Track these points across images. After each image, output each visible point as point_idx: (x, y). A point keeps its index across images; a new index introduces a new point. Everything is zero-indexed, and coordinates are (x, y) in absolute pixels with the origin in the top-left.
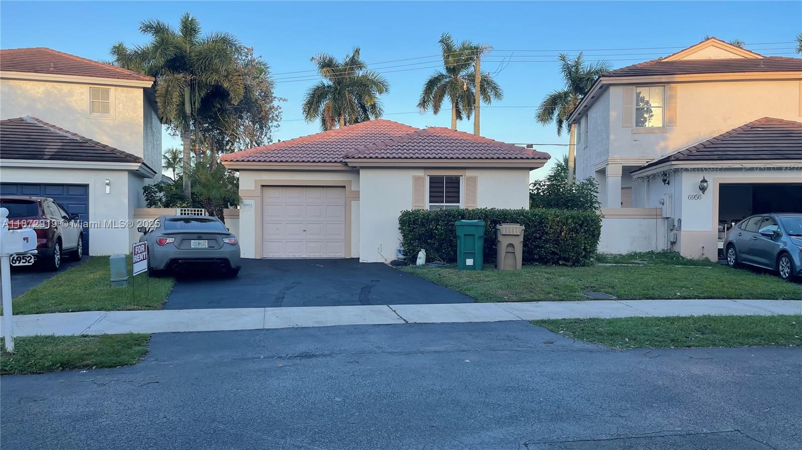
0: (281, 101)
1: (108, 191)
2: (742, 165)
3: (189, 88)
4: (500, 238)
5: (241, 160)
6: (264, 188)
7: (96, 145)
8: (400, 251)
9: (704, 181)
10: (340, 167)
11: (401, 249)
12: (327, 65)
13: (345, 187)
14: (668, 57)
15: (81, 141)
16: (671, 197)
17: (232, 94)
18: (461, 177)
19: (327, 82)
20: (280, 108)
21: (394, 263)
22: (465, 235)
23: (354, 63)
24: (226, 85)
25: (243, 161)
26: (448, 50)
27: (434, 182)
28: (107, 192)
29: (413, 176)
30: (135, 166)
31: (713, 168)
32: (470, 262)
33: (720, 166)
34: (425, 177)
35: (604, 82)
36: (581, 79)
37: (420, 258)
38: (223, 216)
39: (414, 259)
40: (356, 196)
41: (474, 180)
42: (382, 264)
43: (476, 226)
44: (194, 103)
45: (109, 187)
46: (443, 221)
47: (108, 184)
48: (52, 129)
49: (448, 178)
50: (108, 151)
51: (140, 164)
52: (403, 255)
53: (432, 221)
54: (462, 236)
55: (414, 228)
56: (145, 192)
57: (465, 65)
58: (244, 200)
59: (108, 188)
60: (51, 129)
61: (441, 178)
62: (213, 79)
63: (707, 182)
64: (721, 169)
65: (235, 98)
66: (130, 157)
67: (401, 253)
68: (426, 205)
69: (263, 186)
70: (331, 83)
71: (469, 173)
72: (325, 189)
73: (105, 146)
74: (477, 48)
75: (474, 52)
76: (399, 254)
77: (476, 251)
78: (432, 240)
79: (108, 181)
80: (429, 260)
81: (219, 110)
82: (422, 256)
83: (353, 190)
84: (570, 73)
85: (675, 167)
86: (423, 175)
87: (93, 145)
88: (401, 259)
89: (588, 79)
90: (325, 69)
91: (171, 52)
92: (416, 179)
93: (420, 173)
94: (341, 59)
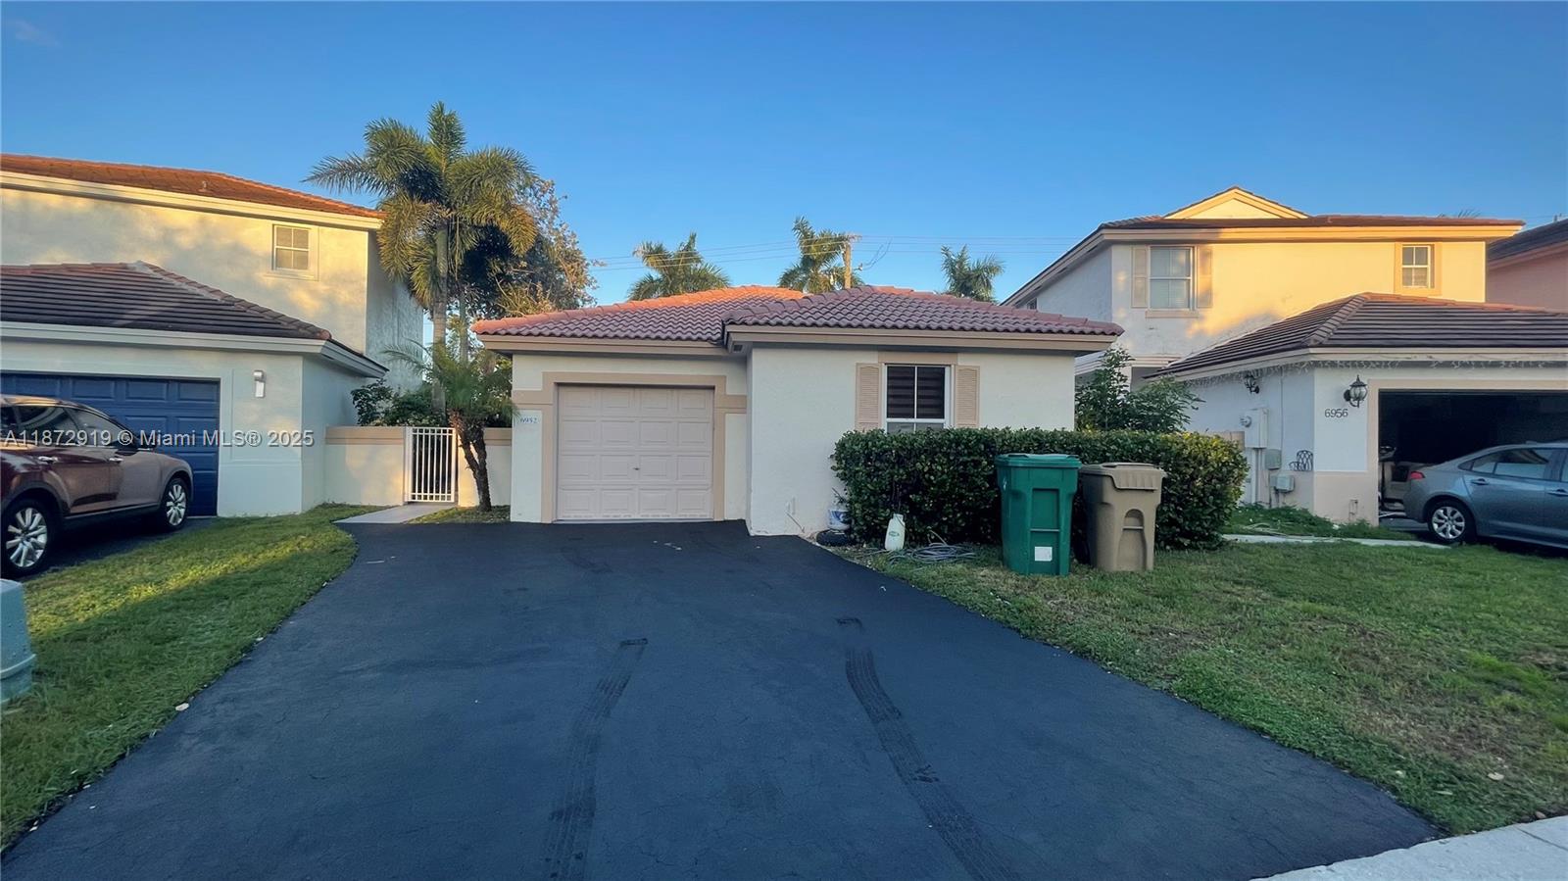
0: (597, 266)
1: (259, 393)
2: (1431, 357)
3: (445, 231)
4: (1110, 496)
5: (514, 332)
6: (563, 390)
7: (249, 308)
8: (837, 515)
9: (1358, 384)
10: (706, 349)
11: (840, 510)
12: (655, 254)
13: (713, 388)
14: (1173, 214)
15: (223, 302)
16: (1267, 413)
17: (514, 240)
18: (947, 369)
19: (656, 275)
20: (596, 282)
21: (826, 537)
22: (1035, 490)
23: (689, 254)
24: (504, 225)
25: (518, 334)
26: (807, 239)
27: (899, 378)
28: (257, 395)
29: (858, 364)
30: (316, 346)
31: (1381, 362)
32: (1043, 554)
33: (1391, 358)
34: (879, 365)
35: (1106, 238)
36: (968, 277)
37: (893, 534)
38: (483, 441)
39: (877, 534)
40: (742, 405)
41: (974, 373)
42: (795, 540)
43: (1062, 468)
44: (453, 257)
45: (263, 384)
46: (947, 455)
47: (262, 379)
48: (177, 283)
49: (922, 369)
50: (268, 318)
51: (323, 343)
52: (844, 522)
53: (921, 454)
54: (1029, 495)
55: (877, 469)
56: (355, 399)
57: (828, 257)
58: (521, 411)
59: (260, 386)
60: (175, 282)
61: (910, 369)
62: (483, 215)
63: (1364, 386)
64: (1393, 364)
65: (519, 245)
66: (305, 329)
67: (838, 517)
68: (883, 422)
69: (559, 385)
70: (660, 276)
71: (964, 361)
72: (675, 392)
73: (264, 311)
74: (841, 239)
75: (839, 243)
76: (835, 520)
77: (1062, 527)
78: (917, 494)
79: (259, 374)
80: (913, 538)
81: (499, 276)
82: (897, 531)
83: (728, 393)
84: (953, 271)
85: (1313, 359)
86: (876, 362)
87: (243, 308)
88: (840, 531)
89: (978, 277)
90: (652, 259)
91: (406, 160)
92: (865, 372)
93: (871, 359)
94: (672, 247)
